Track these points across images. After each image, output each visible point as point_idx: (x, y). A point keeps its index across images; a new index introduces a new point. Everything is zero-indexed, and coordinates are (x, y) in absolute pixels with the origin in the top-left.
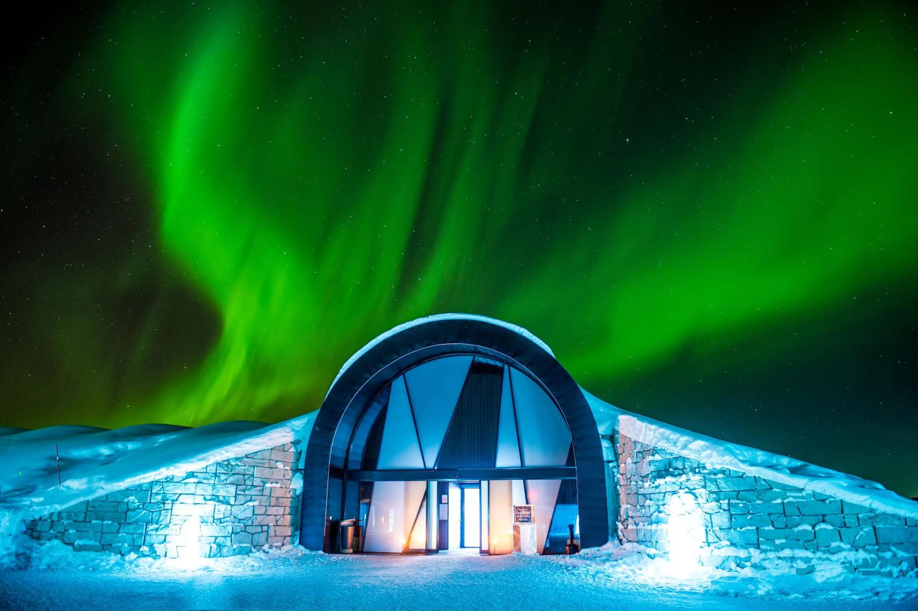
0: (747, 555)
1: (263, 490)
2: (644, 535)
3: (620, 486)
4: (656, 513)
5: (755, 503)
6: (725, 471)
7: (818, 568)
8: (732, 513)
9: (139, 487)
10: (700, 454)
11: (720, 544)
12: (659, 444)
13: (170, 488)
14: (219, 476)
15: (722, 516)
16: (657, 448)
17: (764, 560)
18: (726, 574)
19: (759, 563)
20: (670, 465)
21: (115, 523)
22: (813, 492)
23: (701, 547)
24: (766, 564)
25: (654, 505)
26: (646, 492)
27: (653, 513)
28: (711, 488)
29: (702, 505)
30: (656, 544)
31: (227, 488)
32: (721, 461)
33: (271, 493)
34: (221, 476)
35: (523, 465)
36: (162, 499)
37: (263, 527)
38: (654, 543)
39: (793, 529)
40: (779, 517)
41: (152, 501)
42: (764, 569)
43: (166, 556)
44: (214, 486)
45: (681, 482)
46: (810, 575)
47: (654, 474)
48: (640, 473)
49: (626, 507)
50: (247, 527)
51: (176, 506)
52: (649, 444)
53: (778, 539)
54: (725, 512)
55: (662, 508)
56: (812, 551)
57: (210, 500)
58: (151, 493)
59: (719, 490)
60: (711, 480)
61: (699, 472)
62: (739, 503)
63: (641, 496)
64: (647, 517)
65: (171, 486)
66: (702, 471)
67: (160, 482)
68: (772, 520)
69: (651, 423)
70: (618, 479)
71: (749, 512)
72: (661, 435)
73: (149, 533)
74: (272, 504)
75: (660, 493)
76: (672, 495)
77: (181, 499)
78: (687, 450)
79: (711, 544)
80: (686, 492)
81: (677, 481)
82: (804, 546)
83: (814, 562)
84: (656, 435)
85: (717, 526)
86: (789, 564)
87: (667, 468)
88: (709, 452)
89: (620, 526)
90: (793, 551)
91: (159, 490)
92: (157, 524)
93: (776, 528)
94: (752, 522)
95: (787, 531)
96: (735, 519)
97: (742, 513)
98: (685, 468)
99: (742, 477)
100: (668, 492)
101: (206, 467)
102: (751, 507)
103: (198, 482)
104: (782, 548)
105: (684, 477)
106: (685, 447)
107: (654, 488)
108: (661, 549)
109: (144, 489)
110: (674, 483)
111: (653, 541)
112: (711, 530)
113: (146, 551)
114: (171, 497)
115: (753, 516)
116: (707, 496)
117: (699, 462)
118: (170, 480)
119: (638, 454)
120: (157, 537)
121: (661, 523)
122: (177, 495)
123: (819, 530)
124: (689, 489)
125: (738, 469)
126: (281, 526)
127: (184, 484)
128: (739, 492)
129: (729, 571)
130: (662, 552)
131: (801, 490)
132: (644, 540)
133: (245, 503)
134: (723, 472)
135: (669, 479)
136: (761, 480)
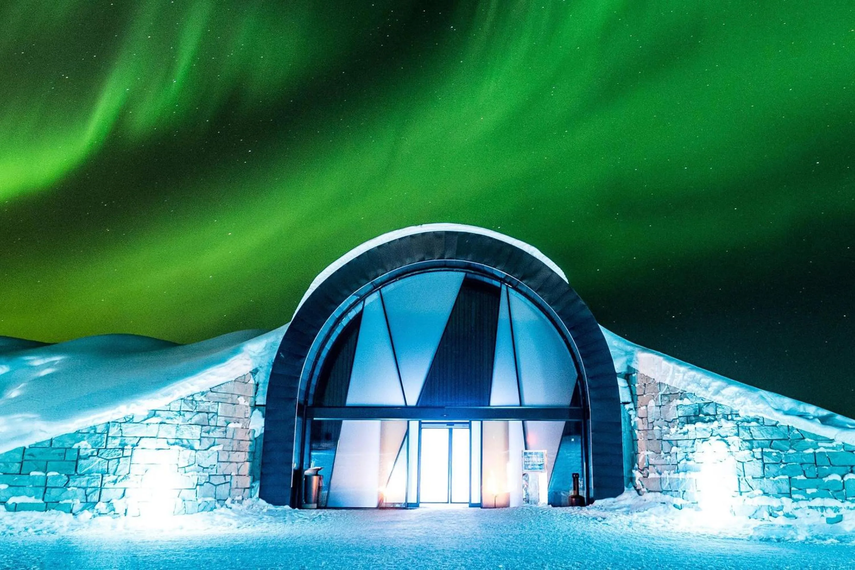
0: (780, 504)
1: (226, 431)
2: (669, 484)
3: (639, 430)
4: (684, 461)
5: (788, 452)
6: (759, 419)
7: (845, 517)
8: (765, 461)
9: (93, 429)
10: (733, 401)
11: (753, 493)
12: (689, 387)
13: (130, 430)
14: (184, 415)
15: (754, 465)
16: (686, 391)
17: (797, 509)
18: (758, 523)
19: (791, 512)
20: (700, 410)
21: (63, 475)
22: (843, 443)
23: (733, 497)
24: (797, 513)
25: (681, 452)
26: (672, 438)
27: (680, 461)
28: (744, 437)
29: (734, 453)
30: (683, 494)
31: (191, 430)
32: (755, 409)
33: (233, 436)
34: (185, 415)
35: (523, 403)
36: (120, 445)
37: (226, 476)
38: (682, 493)
39: (824, 479)
40: (811, 466)
41: (108, 447)
42: (796, 518)
43: (125, 514)
44: (177, 426)
45: (712, 429)
46: (839, 524)
47: (682, 419)
48: (665, 418)
49: (646, 454)
50: (211, 477)
51: (138, 452)
52: (677, 387)
53: (809, 488)
54: (758, 461)
55: (690, 456)
56: (841, 500)
57: (174, 444)
58: (107, 437)
59: (752, 438)
60: (745, 428)
61: (732, 419)
62: (772, 452)
63: (667, 442)
64: (672, 465)
65: (131, 427)
66: (735, 419)
67: (117, 422)
68: (804, 469)
69: (679, 364)
70: (635, 422)
71: (781, 461)
72: (691, 378)
73: (105, 486)
74: (234, 449)
75: (688, 439)
76: (702, 442)
77: (142, 443)
78: (719, 395)
79: (743, 494)
80: (718, 440)
81: (708, 427)
82: (834, 496)
83: (842, 512)
84: (685, 377)
85: (750, 475)
86: (820, 513)
87: (697, 413)
88: (742, 399)
89: (637, 474)
90: (824, 500)
91: (116, 433)
92: (114, 474)
93: (807, 478)
94: (785, 471)
95: (817, 481)
96: (768, 468)
97: (775, 462)
98: (717, 414)
99: (775, 426)
100: (698, 439)
101: (169, 404)
102: (783, 456)
103: (161, 423)
104: (813, 497)
105: (716, 424)
106: (717, 392)
107: (682, 435)
108: (689, 499)
109: (98, 431)
110: (705, 430)
111: (680, 490)
112: (744, 479)
113: (102, 508)
114: (130, 441)
115: (785, 465)
116: (740, 444)
117: (732, 409)
118: (129, 420)
119: (662, 396)
120: (115, 491)
121: (690, 471)
122: (138, 439)
123: (848, 480)
124: (720, 436)
125: (772, 417)
126: (242, 475)
127: (146, 425)
128: (772, 440)
129: (761, 521)
130: (690, 502)
131: (832, 441)
132: (669, 489)
133: (208, 448)
134: (757, 420)
135: (699, 425)
136: (793, 430)
